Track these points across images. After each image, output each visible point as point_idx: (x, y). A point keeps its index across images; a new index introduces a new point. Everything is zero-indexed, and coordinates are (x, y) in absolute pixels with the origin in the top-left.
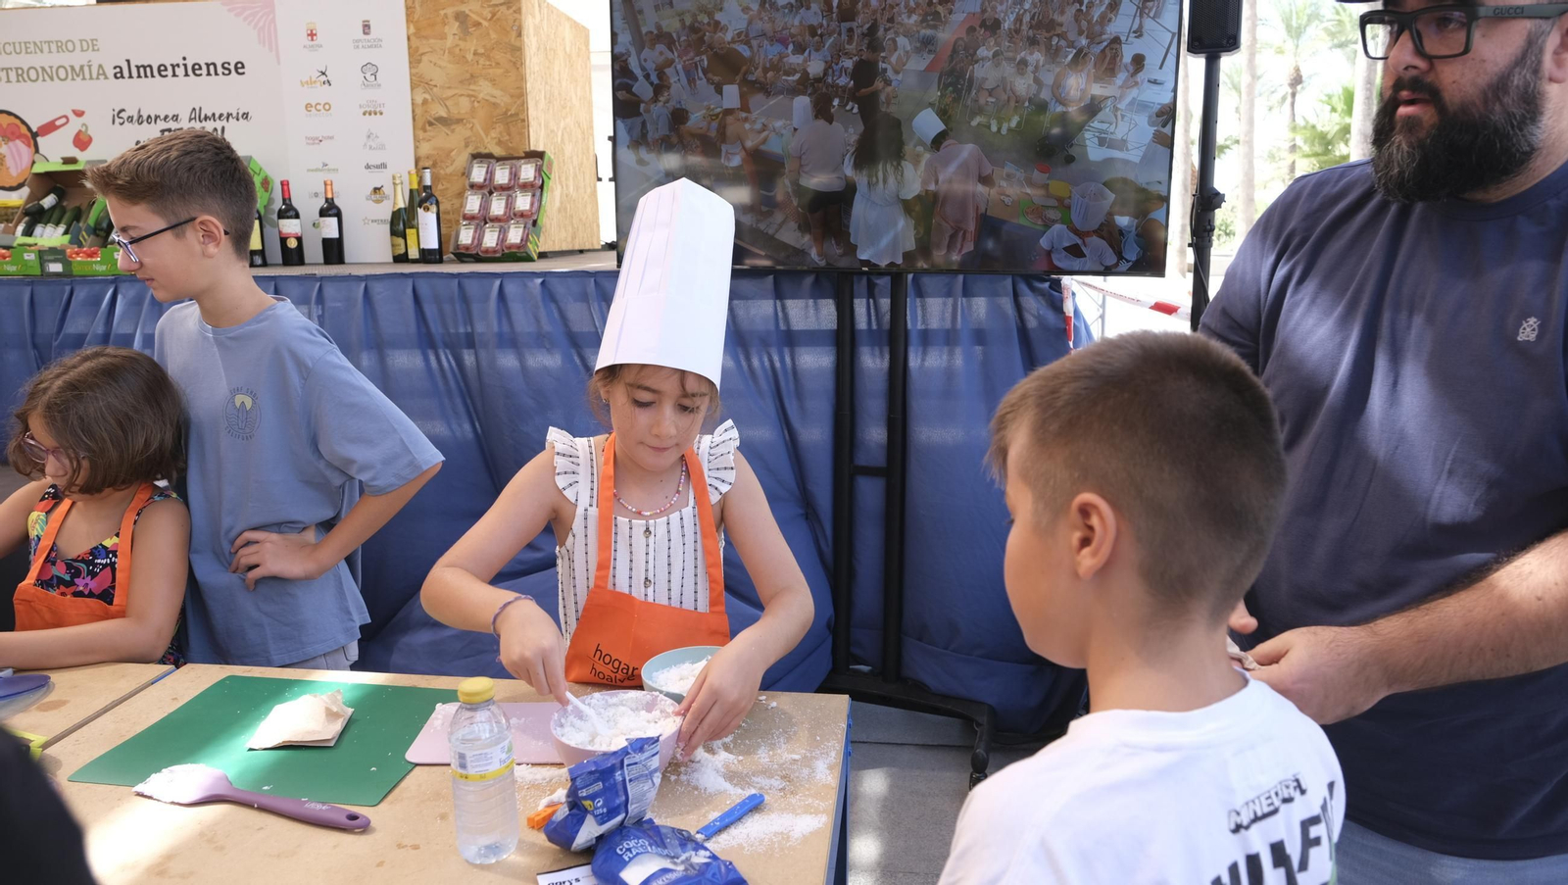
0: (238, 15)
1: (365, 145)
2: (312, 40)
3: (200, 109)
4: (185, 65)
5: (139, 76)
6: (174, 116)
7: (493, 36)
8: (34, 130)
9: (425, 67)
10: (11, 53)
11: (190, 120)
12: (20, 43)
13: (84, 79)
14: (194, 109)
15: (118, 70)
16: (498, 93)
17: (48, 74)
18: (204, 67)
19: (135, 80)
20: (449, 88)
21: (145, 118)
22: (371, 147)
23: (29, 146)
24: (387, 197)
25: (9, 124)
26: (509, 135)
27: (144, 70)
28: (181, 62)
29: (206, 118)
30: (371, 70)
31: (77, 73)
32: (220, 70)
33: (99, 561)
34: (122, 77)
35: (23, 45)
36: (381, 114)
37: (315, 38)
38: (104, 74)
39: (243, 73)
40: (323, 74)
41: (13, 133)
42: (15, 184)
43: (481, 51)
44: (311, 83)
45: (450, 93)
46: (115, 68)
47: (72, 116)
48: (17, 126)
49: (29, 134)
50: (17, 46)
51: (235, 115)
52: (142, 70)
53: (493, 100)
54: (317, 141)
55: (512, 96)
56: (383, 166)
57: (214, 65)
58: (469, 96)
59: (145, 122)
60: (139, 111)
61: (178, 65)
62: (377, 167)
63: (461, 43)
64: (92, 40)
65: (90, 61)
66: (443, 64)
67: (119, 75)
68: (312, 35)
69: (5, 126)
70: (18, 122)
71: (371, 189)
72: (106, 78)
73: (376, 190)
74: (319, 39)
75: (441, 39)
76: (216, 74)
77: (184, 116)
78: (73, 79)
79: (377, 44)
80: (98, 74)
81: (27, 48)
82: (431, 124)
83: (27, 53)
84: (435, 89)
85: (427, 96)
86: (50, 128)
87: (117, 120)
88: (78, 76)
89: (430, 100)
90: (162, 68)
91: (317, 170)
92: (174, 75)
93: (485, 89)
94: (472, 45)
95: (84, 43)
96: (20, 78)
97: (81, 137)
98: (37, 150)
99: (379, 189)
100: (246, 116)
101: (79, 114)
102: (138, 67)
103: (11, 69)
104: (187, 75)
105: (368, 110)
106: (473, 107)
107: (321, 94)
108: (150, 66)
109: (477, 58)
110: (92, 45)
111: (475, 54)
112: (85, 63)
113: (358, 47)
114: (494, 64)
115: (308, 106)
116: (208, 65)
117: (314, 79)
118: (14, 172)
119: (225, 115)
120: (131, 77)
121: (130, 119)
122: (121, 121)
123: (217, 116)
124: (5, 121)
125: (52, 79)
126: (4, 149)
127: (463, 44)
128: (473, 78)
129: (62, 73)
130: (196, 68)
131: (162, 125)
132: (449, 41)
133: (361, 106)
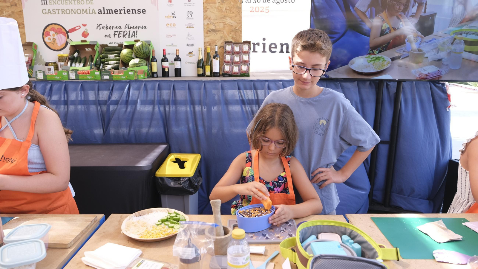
1: (187, 38)
2: (170, 3)
3: (129, 24)
4: (124, 10)
5: (107, 13)
6: (119, 27)
7: (232, 3)
8: (67, 30)
9: (209, 13)
10: (60, 4)
11: (125, 28)
13: (87, 13)
14: (127, 25)
15: (100, 11)
16: (233, 22)
17: (73, 11)
18: (131, 11)
20: (216, 20)
21: (109, 27)
22: (189, 39)
23: (65, 36)
24: (194, 55)
25: (58, 28)
26: (236, 35)
27: (110, 11)
28: (123, 9)
29: (131, 28)
30: (190, 14)
32: (137, 12)
33: (281, 181)
34: (101, 13)
36: (193, 28)
37: (171, 2)
38: (95, 12)
39: (145, 13)
40: (173, 14)
41: (59, 31)
42: (59, 49)
43: (228, 8)
44: (169, 17)
45: (217, 21)
46: (99, 10)
47: (82, 26)
48: (61, 29)
49: (65, 32)
51: (141, 27)
52: (108, 11)
53: (231, 24)
54: (170, 36)
55: (237, 23)
56: (193, 45)
57: (135, 10)
58: (223, 23)
59: (109, 29)
60: (107, 25)
61: (122, 10)
62: (191, 45)
63: (221, 5)
65: (90, 8)
66: (215, 12)
67: (100, 13)
69: (56, 29)
70: (61, 28)
71: (189, 52)
72: (95, 13)
73: (190, 53)
75: (214, 4)
76: (135, 13)
77: (123, 27)
78: (83, 14)
79: (193, 5)
80: (92, 12)
82: (209, 31)
83: (66, 4)
84: (211, 20)
85: (209, 22)
86: (73, 30)
87: (98, 28)
88: (85, 12)
89: (210, 24)
90: (116, 11)
91: (170, 46)
92: (120, 13)
93: (228, 21)
94: (225, 6)
95: (88, 1)
96: (63, 13)
97: (85, 33)
98: (68, 38)
99: (191, 52)
100: (145, 27)
101: (85, 25)
102: (107, 10)
103: (60, 10)
104: (125, 13)
105: (189, 26)
106: (224, 26)
107: (172, 21)
108: (112, 10)
109: (226, 10)
110: (91, 2)
111: (226, 9)
112: (88, 8)
113: (186, 5)
114: (232, 13)
115: (167, 25)
116: (133, 10)
117: (170, 16)
118: (59, 45)
119: (138, 27)
120: (104, 13)
121: (103, 27)
122: (100, 28)
123: (135, 27)
124: (56, 27)
125: (75, 13)
126: (56, 37)
127: (221, 6)
128: (225, 17)
129: (79, 11)
130: (128, 11)
131: (115, 30)
132: (217, 5)
133: (186, 25)
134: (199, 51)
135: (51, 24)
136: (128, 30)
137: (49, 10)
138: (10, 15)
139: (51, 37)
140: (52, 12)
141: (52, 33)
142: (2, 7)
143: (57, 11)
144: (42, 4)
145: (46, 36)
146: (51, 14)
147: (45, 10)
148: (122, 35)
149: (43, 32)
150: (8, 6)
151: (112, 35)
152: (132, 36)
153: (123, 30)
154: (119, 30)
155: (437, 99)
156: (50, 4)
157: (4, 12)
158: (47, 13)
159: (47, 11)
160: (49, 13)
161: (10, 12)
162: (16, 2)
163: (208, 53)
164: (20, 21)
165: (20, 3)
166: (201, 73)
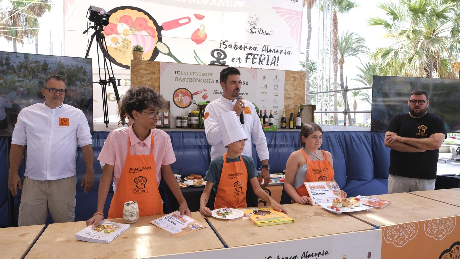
0: (248, 71)
1: (273, 102)
2: (264, 79)
7: (300, 81)
8: (192, 94)
9: (287, 87)
12: (192, 73)
13: (208, 82)
15: (217, 81)
17: (198, 80)
20: (291, 91)
22: (275, 103)
23: (190, 97)
24: (278, 114)
30: (276, 86)
31: (206, 81)
34: (218, 83)
35: (193, 73)
36: (278, 96)
38: (213, 82)
39: (247, 84)
40: (266, 86)
41: (186, 94)
42: (185, 107)
43: (298, 84)
44: (263, 88)
47: (203, 91)
49: (190, 95)
50: (191, 73)
51: (244, 93)
53: (299, 94)
54: (263, 101)
55: (303, 94)
56: (278, 107)
58: (294, 93)
60: (221, 91)
62: (276, 107)
64: (212, 74)
66: (290, 86)
68: (264, 77)
70: (188, 91)
72: (214, 83)
74: (266, 79)
75: (290, 81)
78: (205, 82)
79: (278, 81)
80: (212, 82)
81: (194, 74)
82: (286, 99)
83: (193, 75)
84: (288, 91)
85: (286, 93)
86: (197, 93)
87: (215, 93)
88: (206, 82)
91: (262, 107)
93: (298, 92)
94: (295, 83)
95: (209, 74)
96: (190, 81)
97: (205, 96)
98: (192, 99)
99: (276, 112)
100: (247, 94)
101: (205, 91)
103: (188, 78)
105: (275, 95)
106: (295, 96)
107: (265, 90)
111: (296, 85)
112: (209, 79)
113: (274, 81)
114: (300, 87)
115: (262, 93)
121: (218, 93)
122: (216, 93)
124: (184, 91)
125: (199, 82)
126: (183, 98)
127: (294, 83)
128: (295, 90)
129: (202, 81)
132: (292, 82)
133: (273, 94)
134: (283, 111)
135: (181, 89)
137: (180, 78)
138: (148, 80)
139: (180, 98)
140: (182, 80)
141: (180, 95)
142: (143, 74)
143: (186, 80)
144: (176, 74)
145: (176, 97)
146: (181, 81)
147: (178, 78)
149: (174, 94)
150: (148, 74)
156: (181, 74)
157: (144, 77)
158: (178, 80)
159: (179, 79)
160: (180, 81)
161: (149, 78)
162: (155, 71)
163: (291, 113)
164: (156, 85)
165: (158, 72)
166: (284, 126)
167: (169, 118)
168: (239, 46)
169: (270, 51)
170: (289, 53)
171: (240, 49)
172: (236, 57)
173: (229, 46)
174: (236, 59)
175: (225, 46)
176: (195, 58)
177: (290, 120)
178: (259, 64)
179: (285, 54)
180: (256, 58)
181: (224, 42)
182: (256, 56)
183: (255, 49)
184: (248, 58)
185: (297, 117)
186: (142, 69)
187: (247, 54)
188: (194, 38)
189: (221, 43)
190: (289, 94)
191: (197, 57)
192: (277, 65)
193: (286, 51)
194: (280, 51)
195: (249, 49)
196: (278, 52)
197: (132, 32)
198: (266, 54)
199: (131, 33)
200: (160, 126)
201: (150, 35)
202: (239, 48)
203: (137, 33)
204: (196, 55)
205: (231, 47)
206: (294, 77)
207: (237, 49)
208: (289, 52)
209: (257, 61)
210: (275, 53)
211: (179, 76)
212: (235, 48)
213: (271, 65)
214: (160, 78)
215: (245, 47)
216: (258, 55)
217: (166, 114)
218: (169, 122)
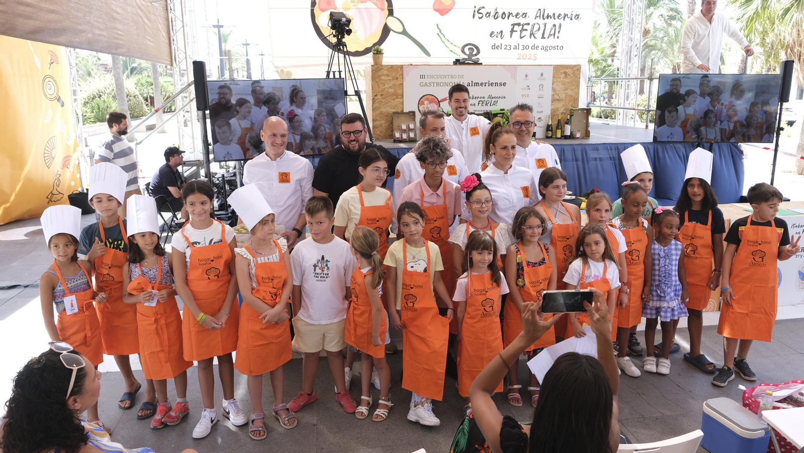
0: (506, 70)
3: (491, 95)
7: (574, 78)
8: (439, 100)
9: (556, 86)
10: (436, 78)
11: (488, 98)
14: (489, 95)
16: (573, 93)
17: (447, 84)
19: (473, 87)
20: (560, 91)
21: (474, 97)
22: (539, 107)
23: (437, 105)
24: (542, 121)
26: (574, 104)
27: (476, 84)
28: (488, 82)
29: (493, 98)
30: (542, 86)
32: (499, 85)
36: (543, 98)
39: (505, 86)
40: (528, 86)
41: (433, 101)
43: (570, 82)
44: (524, 89)
45: (560, 93)
49: (438, 102)
50: (438, 76)
51: (501, 97)
53: (571, 95)
55: (576, 94)
56: (542, 112)
58: (565, 94)
59: (474, 99)
64: (462, 75)
66: (559, 85)
68: (526, 76)
69: (430, 99)
70: (435, 98)
73: (539, 118)
74: (528, 78)
75: (559, 78)
77: (486, 97)
79: (544, 79)
81: (441, 77)
82: (554, 101)
84: (557, 91)
85: (554, 93)
90: (482, 84)
92: (485, 86)
93: (570, 92)
94: (567, 80)
95: (459, 76)
98: (439, 106)
100: (504, 97)
104: (489, 86)
106: (566, 96)
107: (527, 92)
108: (478, 83)
110: (462, 77)
111: (568, 82)
113: (538, 80)
114: (572, 85)
115: (523, 95)
116: (495, 83)
119: (499, 97)
120: (472, 86)
123: (496, 97)
124: (431, 97)
127: (565, 80)
128: (567, 89)
130: (492, 84)
131: (479, 99)
132: (562, 79)
133: (537, 96)
134: (549, 117)
135: (426, 95)
136: (490, 100)
137: (426, 83)
138: (391, 87)
139: (425, 106)
140: (428, 85)
141: (426, 102)
142: (385, 80)
143: (432, 84)
144: (421, 78)
145: (421, 105)
148: (485, 104)
149: (419, 101)
150: (390, 80)
151: (477, 104)
152: (493, 105)
153: (486, 99)
154: (482, 100)
155: (734, 153)
156: (427, 78)
157: (386, 84)
159: (424, 84)
160: (426, 86)
161: (391, 84)
162: (398, 76)
163: (559, 120)
164: (399, 92)
165: (401, 77)
166: (550, 135)
167: (414, 131)
168: (500, 14)
169: (548, 17)
170: (578, 18)
171: (502, 17)
172: (497, 30)
173: (486, 15)
174: (495, 33)
175: (481, 15)
176: (439, 36)
177: (557, 128)
178: (530, 37)
179: (571, 19)
180: (526, 30)
181: (479, 10)
182: (525, 27)
183: (525, 15)
184: (514, 30)
185: (566, 125)
186: (383, 75)
187: (512, 25)
188: (437, 7)
189: (475, 11)
190: (558, 95)
191: (442, 34)
192: (558, 37)
193: (572, 14)
194: (563, 15)
195: (516, 17)
196: (560, 18)
197: (353, 4)
198: (541, 21)
199: (353, 6)
200: (406, 139)
201: (378, 8)
202: (500, 17)
203: (361, 6)
204: (440, 31)
205: (489, 16)
206: (565, 73)
207: (497, 18)
208: (577, 16)
209: (527, 33)
210: (555, 19)
211: (424, 81)
212: (494, 17)
213: (548, 37)
214: (403, 84)
215: (510, 14)
216: (528, 24)
217: (412, 126)
218: (415, 135)
